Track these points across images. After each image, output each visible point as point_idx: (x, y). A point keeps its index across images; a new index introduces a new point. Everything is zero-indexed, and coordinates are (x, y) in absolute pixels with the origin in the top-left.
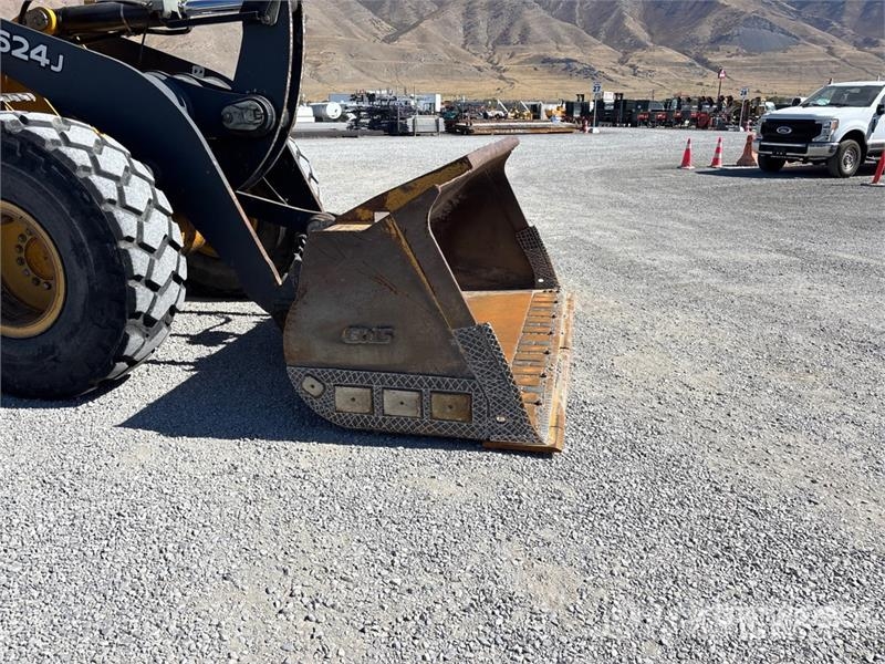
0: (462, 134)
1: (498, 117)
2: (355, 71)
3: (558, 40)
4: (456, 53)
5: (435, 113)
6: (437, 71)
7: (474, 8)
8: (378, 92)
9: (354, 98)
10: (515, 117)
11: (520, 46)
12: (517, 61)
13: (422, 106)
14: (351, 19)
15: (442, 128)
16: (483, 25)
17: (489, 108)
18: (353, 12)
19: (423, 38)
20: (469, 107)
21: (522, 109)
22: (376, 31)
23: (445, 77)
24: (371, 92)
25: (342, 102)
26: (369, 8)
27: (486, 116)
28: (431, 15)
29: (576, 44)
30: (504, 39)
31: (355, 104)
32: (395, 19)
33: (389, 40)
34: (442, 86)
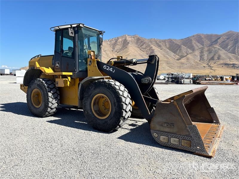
0: (198, 84)
1: (210, 80)
2: (168, 68)
3: (230, 58)
4: (197, 63)
5: (190, 78)
6: (191, 67)
7: (203, 51)
8: (174, 73)
9: (168, 74)
10: (215, 80)
11: (217, 60)
12: (216, 64)
13: (186, 77)
14: (168, 55)
15: (192, 82)
16: (206, 55)
17: (207, 77)
18: (169, 53)
19: (188, 59)
20: (200, 77)
21: (217, 77)
22: (175, 58)
23: (194, 69)
24: (172, 73)
25: (164, 75)
26: (173, 52)
27: (205, 80)
28: (190, 53)
29: (236, 59)
30: (212, 59)
31: (168, 76)
32: (180, 54)
33: (178, 60)
34: (193, 71)
